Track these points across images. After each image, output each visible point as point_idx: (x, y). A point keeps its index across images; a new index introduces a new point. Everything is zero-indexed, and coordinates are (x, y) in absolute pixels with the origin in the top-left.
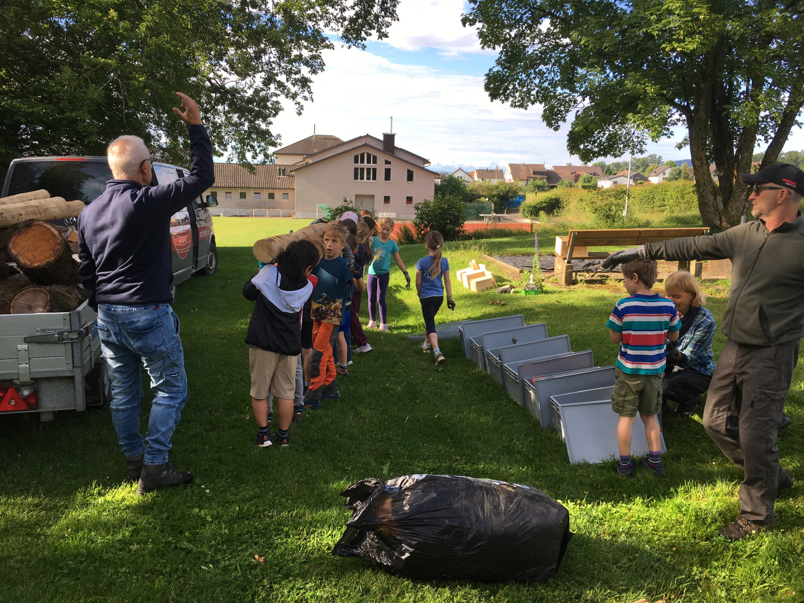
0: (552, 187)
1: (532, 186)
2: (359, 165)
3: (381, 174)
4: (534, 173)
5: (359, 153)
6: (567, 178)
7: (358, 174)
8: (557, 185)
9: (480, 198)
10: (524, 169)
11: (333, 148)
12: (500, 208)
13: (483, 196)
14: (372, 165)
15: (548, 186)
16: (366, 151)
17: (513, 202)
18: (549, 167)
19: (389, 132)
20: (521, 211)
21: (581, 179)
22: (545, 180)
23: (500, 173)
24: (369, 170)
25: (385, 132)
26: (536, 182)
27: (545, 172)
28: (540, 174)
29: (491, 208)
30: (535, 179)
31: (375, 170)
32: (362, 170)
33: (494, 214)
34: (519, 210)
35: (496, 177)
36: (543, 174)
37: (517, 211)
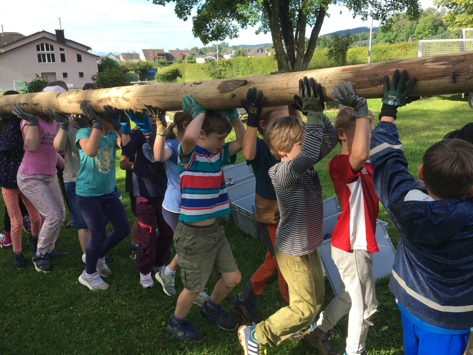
0: (171, 63)
1: (158, 63)
2: (41, 52)
3: (58, 58)
4: (158, 55)
5: (39, 43)
6: (178, 58)
7: (41, 58)
8: (173, 62)
9: (129, 71)
10: (152, 52)
11: (19, 40)
12: (143, 77)
13: (131, 70)
14: (50, 52)
15: (168, 63)
16: (45, 42)
17: (150, 74)
18: (166, 51)
19: (59, 29)
20: (156, 78)
21: (186, 58)
22: (165, 59)
23: (137, 56)
24: (48, 55)
25: (57, 29)
26: (160, 60)
27: (165, 54)
28: (162, 56)
29: (138, 77)
30: (159, 59)
31: (53, 55)
32: (44, 55)
33: (140, 81)
34: (155, 78)
35: (135, 58)
36: (163, 55)
37: (154, 79)
